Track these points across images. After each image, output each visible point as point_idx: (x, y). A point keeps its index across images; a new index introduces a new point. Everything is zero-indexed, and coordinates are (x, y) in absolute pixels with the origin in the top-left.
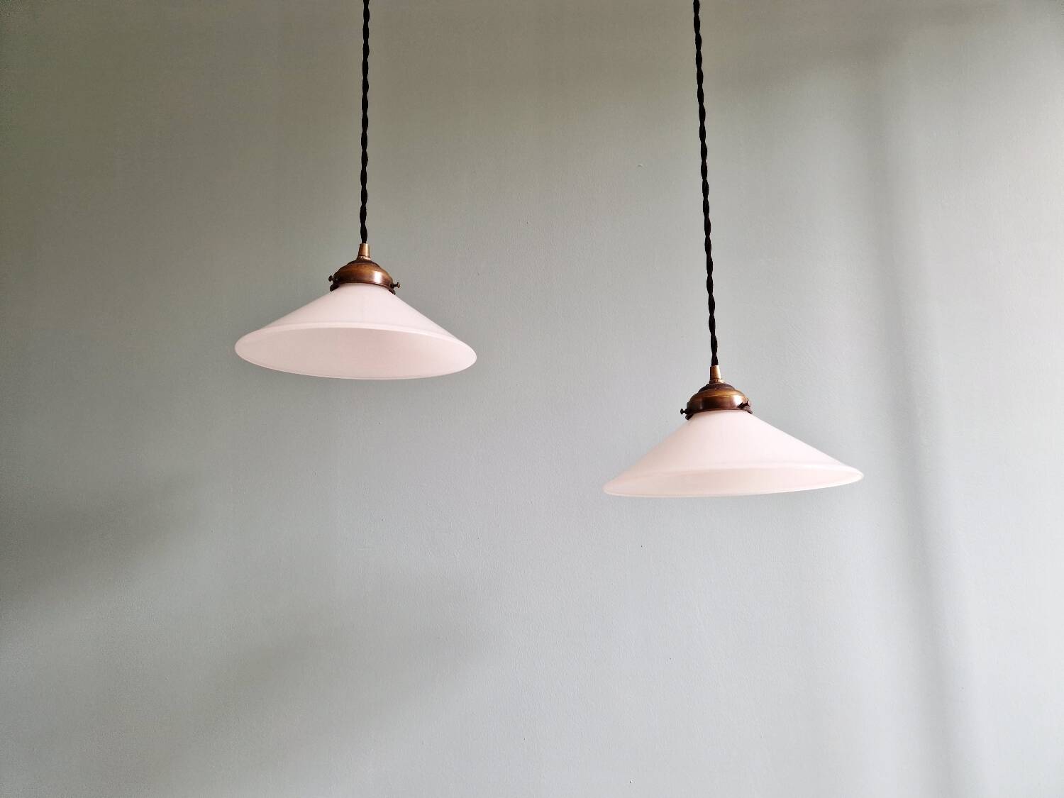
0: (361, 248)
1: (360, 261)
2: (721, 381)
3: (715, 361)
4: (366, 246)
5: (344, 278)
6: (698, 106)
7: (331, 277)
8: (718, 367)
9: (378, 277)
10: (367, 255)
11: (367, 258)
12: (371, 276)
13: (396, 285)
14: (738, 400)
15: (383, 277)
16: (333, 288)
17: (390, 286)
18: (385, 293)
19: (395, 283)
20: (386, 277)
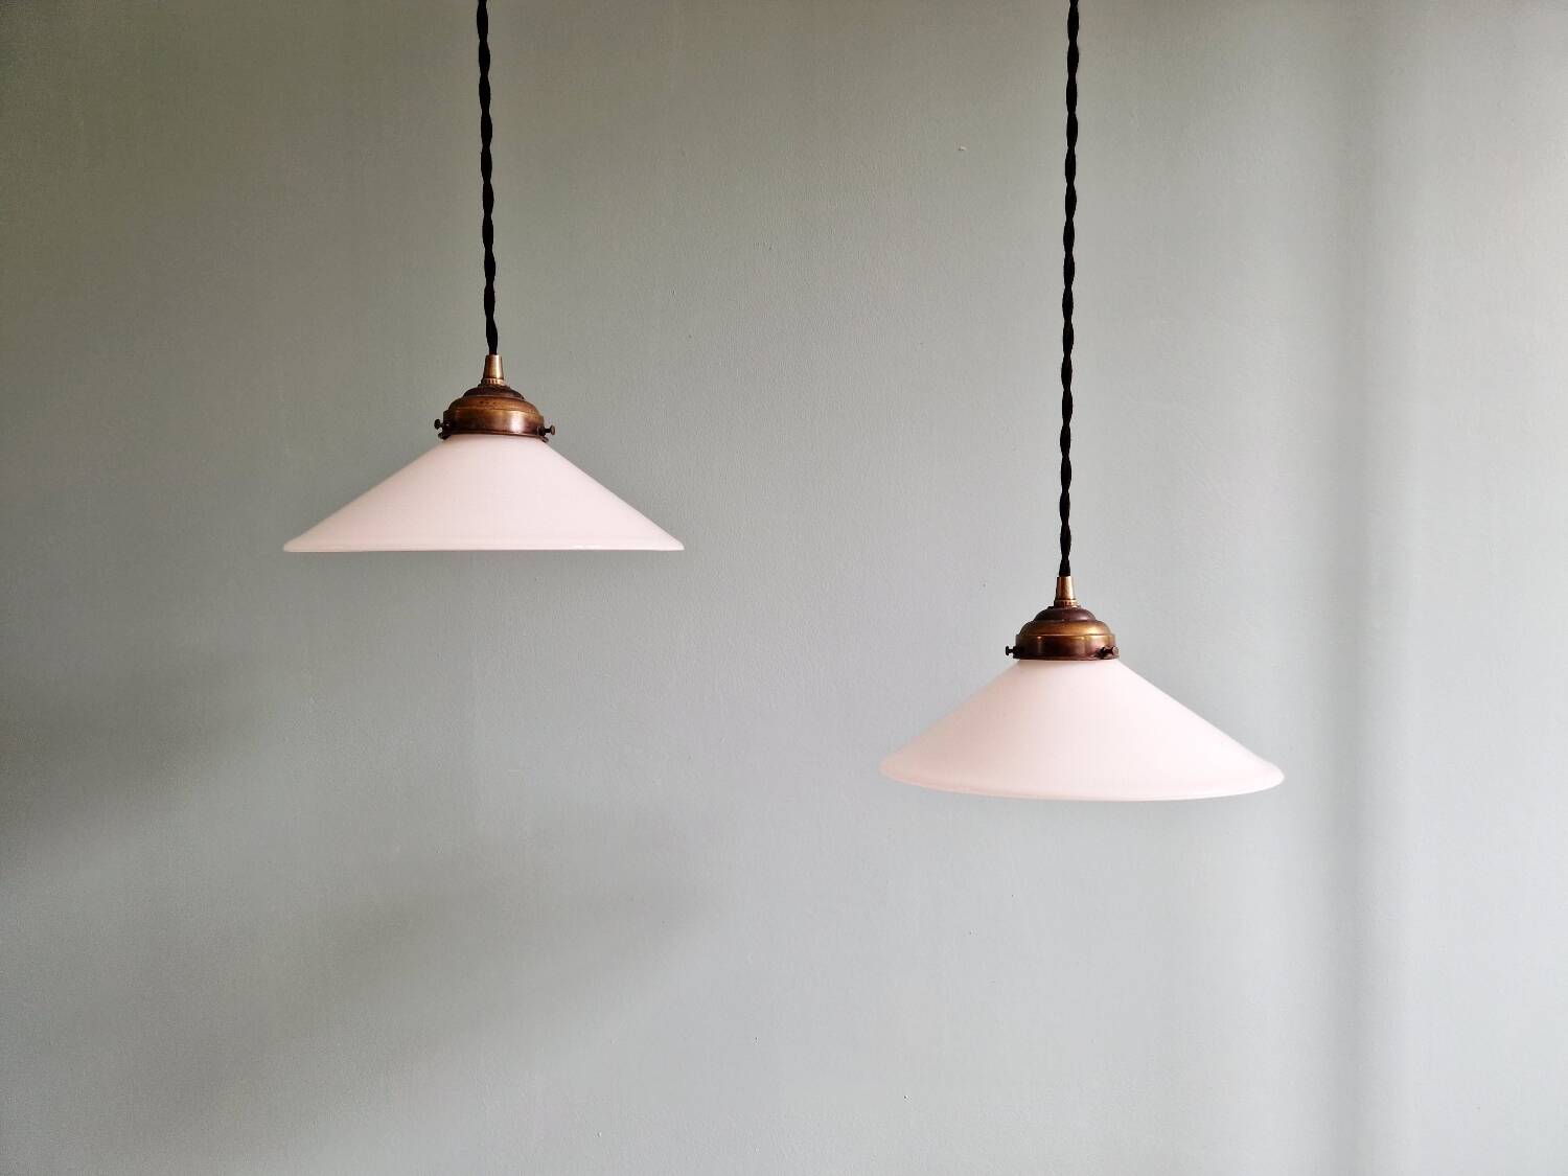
0: (489, 362)
1: (488, 389)
2: (1073, 604)
3: (1065, 570)
4: (497, 357)
5: (460, 424)
6: (1067, 113)
7: (437, 422)
8: (1069, 579)
9: (517, 421)
10: (498, 375)
11: (499, 382)
12: (506, 420)
13: (549, 431)
14: (1099, 643)
15: (526, 420)
16: (445, 436)
17: (537, 430)
18: (534, 446)
19: (547, 427)
20: (532, 417)
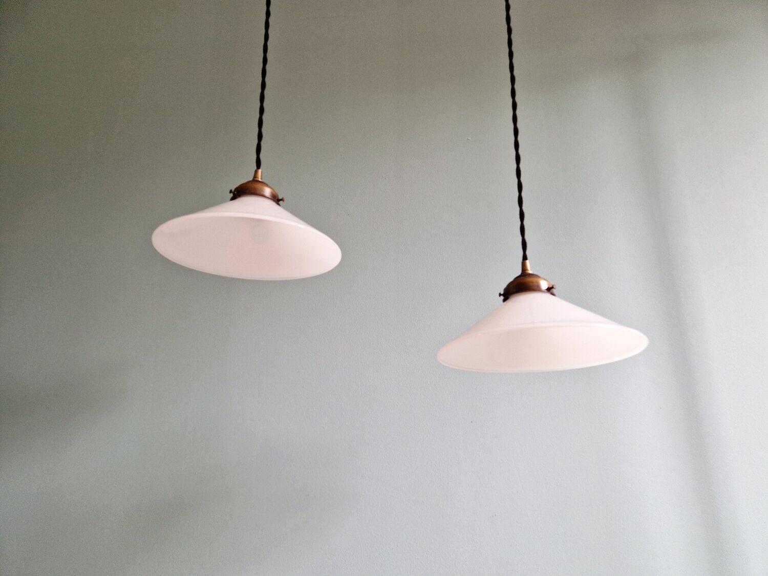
0: (256, 172)
1: (254, 180)
2: (530, 272)
3: (525, 258)
4: (260, 171)
5: (239, 193)
7: (231, 191)
8: (528, 262)
9: (267, 191)
10: (260, 177)
11: (260, 180)
12: (262, 190)
13: (281, 200)
14: (544, 285)
15: (272, 193)
17: (277, 200)
18: (272, 204)
19: (280, 198)
20: (274, 193)
